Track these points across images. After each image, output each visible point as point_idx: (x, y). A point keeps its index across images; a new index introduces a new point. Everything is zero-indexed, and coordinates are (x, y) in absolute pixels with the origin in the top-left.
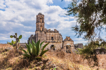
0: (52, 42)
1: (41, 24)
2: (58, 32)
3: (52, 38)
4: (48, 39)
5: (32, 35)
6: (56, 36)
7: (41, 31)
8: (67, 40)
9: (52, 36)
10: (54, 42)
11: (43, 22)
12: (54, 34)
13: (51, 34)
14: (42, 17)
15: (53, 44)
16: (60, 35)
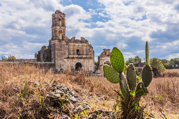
0: (77, 58)
1: (60, 28)
2: (86, 42)
3: (78, 51)
4: (72, 52)
5: (44, 47)
6: (85, 48)
7: (60, 41)
8: (105, 54)
9: (78, 49)
10: (81, 58)
11: (63, 25)
12: (81, 44)
13: (76, 44)
14: (61, 16)
15: (79, 62)
16: (90, 46)
